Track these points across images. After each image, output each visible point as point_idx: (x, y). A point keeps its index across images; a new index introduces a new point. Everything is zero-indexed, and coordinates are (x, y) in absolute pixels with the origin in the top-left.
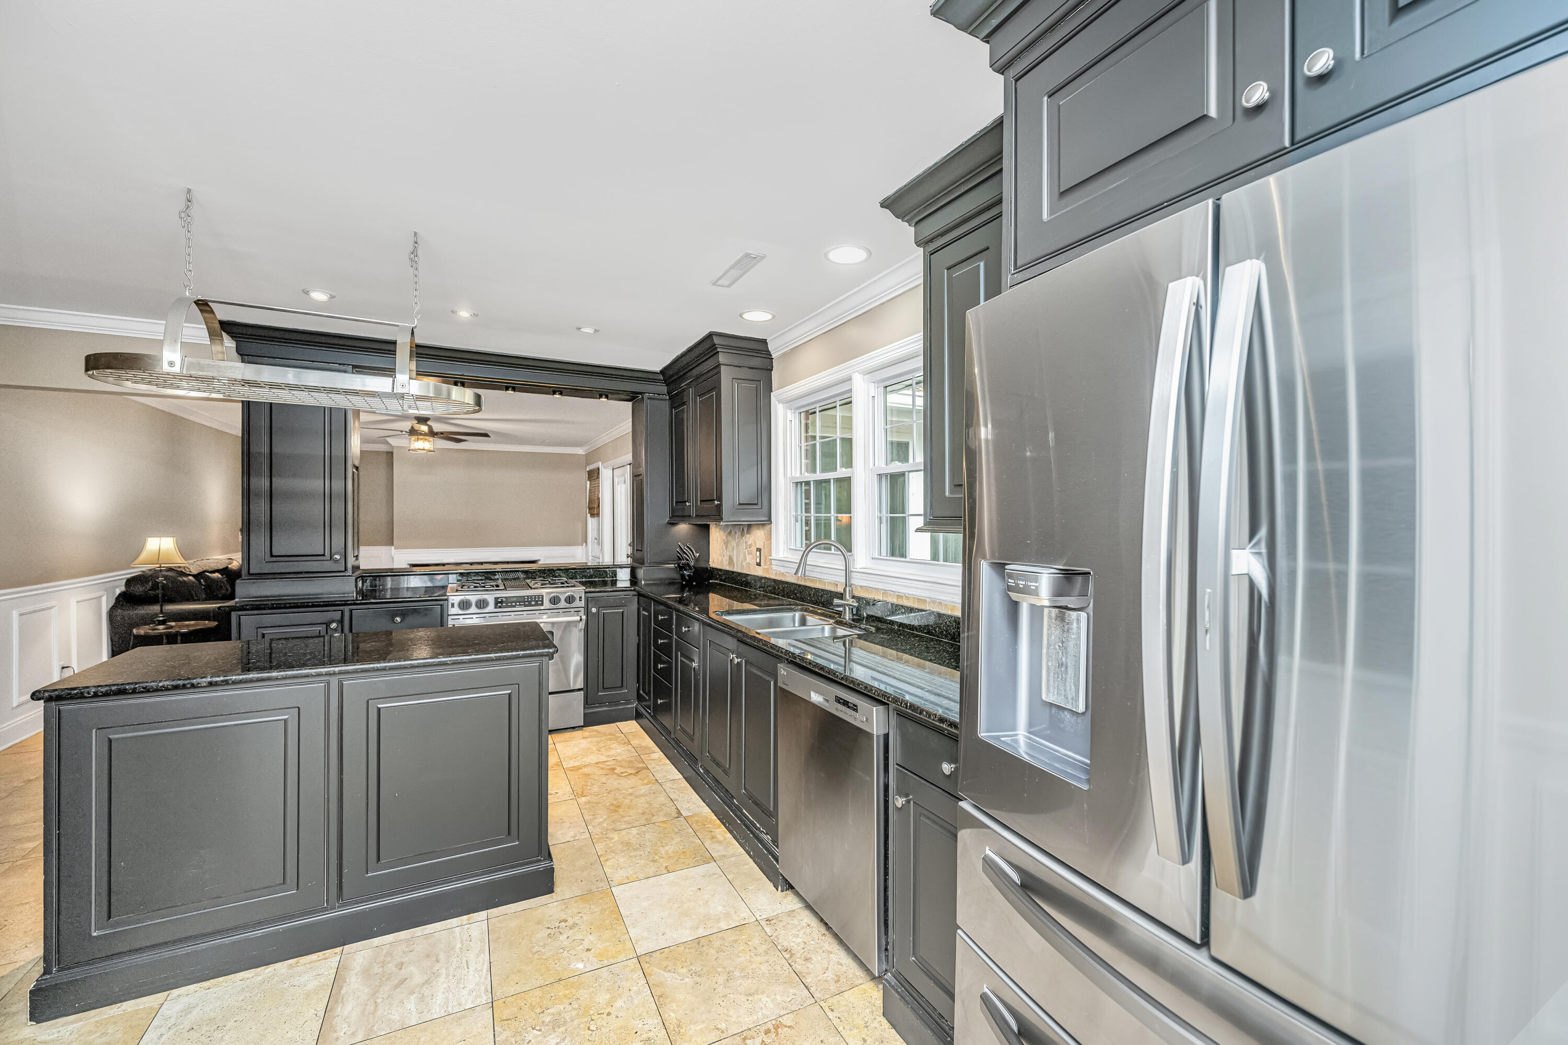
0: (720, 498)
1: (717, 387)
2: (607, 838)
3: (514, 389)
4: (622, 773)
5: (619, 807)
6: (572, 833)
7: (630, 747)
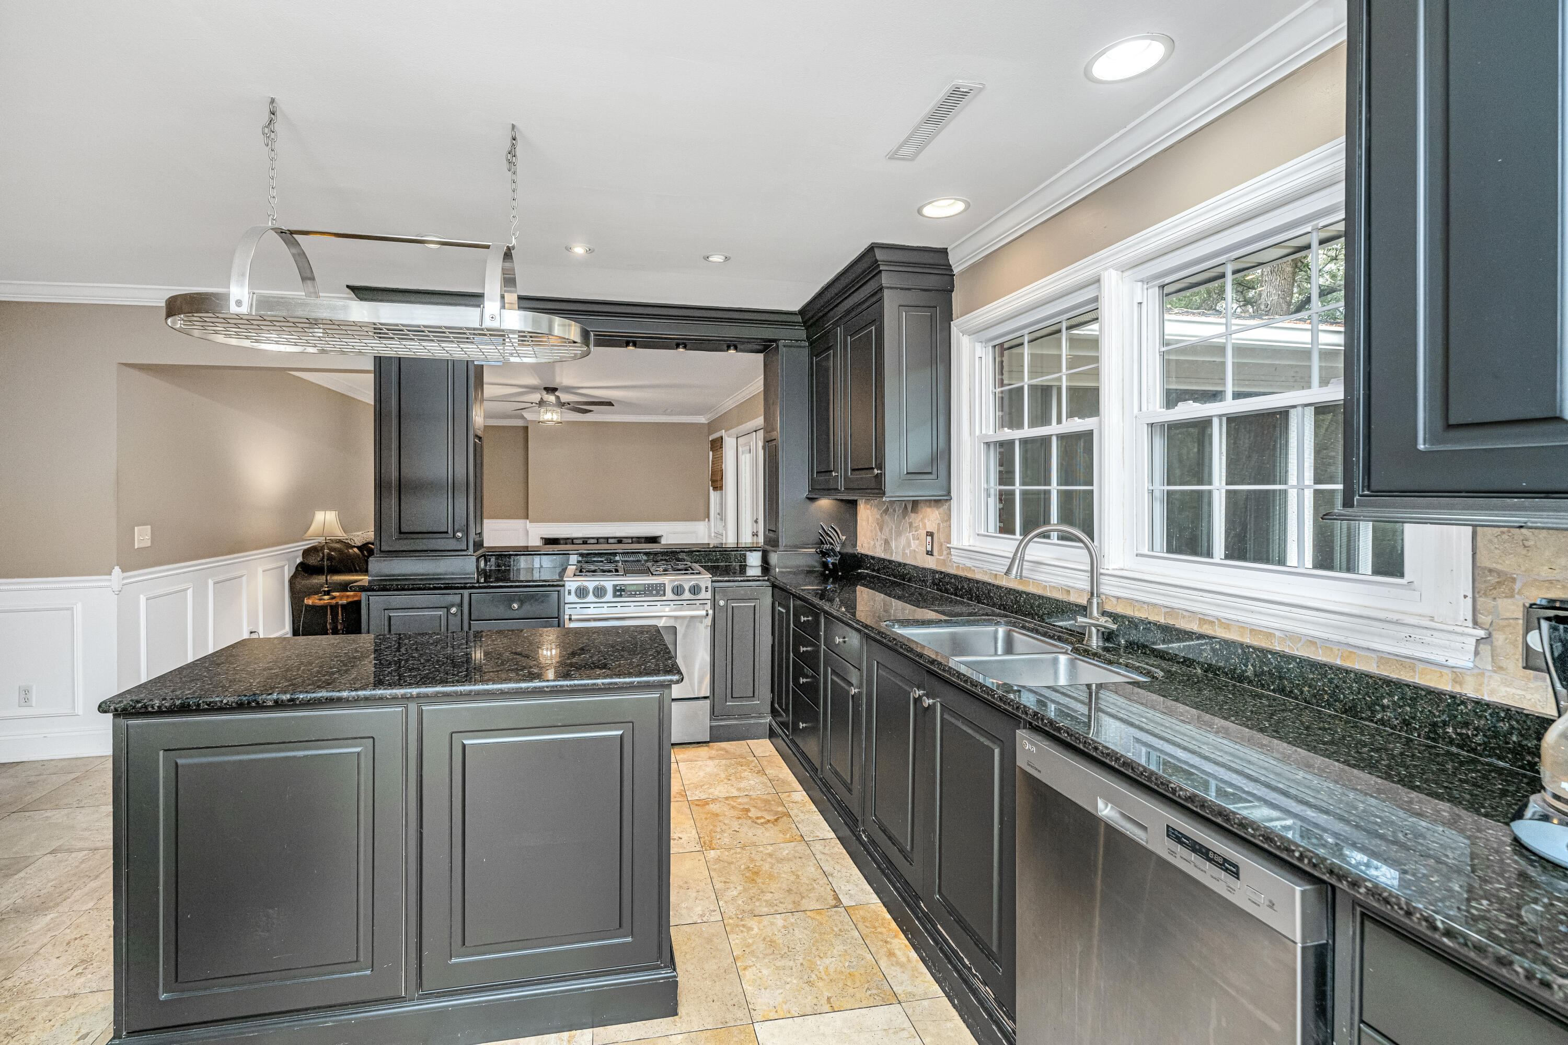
0: (881, 466)
1: (878, 321)
2: (744, 926)
3: (635, 345)
4: (758, 818)
5: (757, 873)
6: (698, 910)
7: (764, 779)
